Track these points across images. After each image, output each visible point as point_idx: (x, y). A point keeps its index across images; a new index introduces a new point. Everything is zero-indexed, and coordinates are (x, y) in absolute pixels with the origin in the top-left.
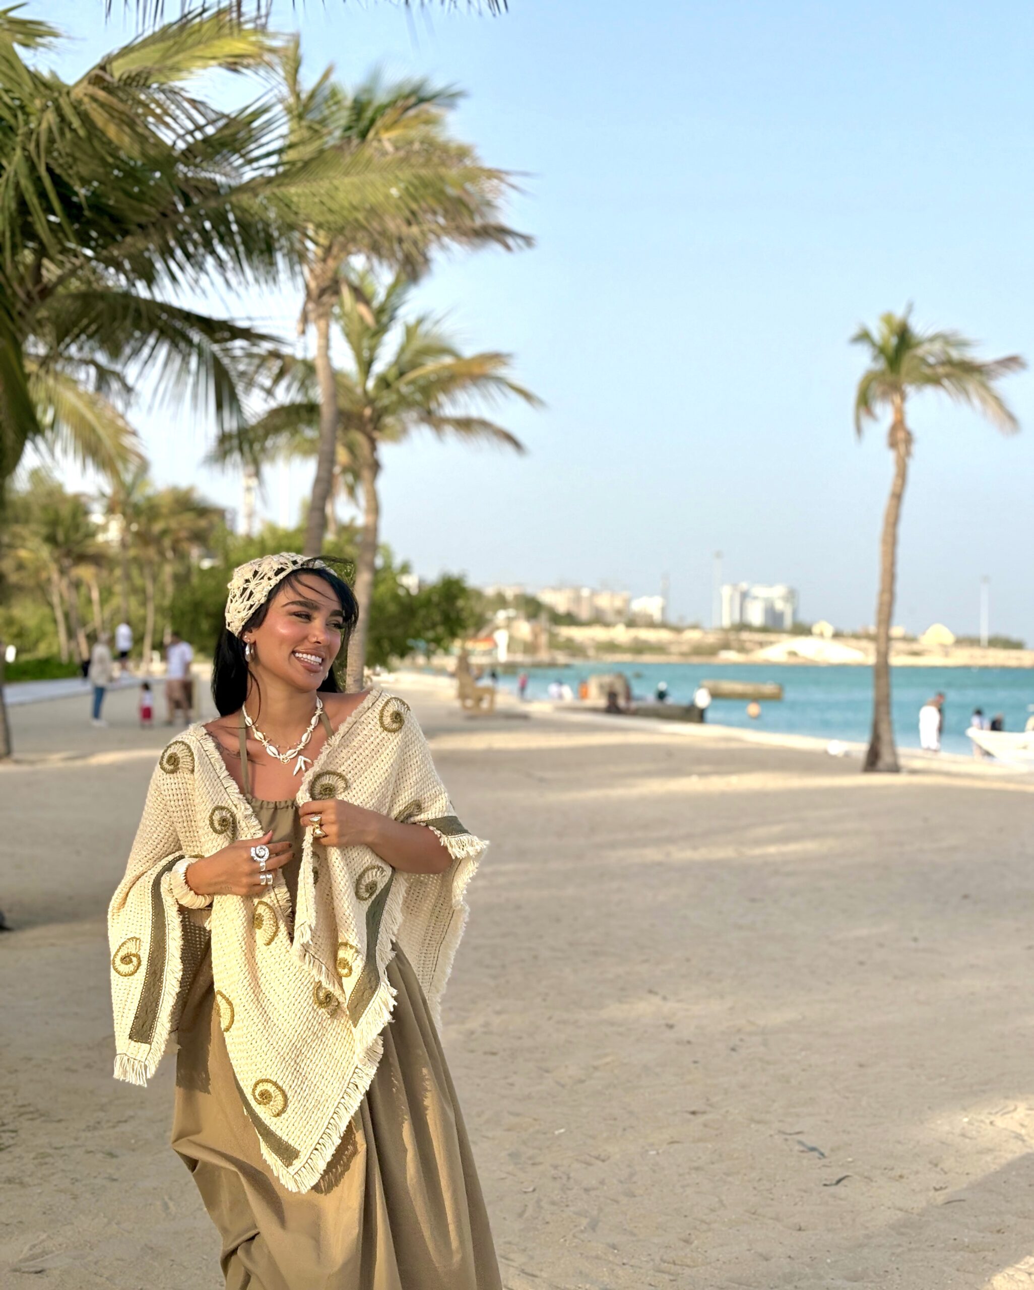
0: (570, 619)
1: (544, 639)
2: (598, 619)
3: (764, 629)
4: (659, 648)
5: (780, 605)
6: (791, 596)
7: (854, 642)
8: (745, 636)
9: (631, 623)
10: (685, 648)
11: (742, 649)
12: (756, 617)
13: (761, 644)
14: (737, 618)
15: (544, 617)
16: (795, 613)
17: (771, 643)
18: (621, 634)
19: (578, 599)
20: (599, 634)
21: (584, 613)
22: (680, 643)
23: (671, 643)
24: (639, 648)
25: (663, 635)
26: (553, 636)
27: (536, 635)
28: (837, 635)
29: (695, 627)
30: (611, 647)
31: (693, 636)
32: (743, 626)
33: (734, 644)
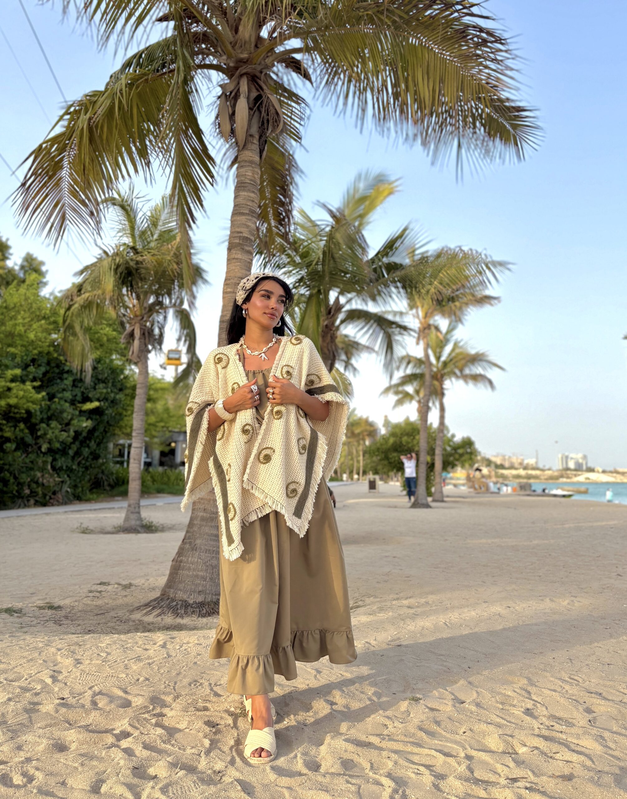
0: (502, 467)
1: (493, 473)
2: (512, 467)
3: (576, 470)
4: (536, 477)
5: (580, 461)
6: (585, 457)
7: (610, 474)
8: (569, 472)
9: (525, 468)
10: (546, 477)
11: (568, 477)
12: (572, 465)
13: (575, 476)
14: (565, 466)
15: (493, 466)
16: (586, 464)
17: (579, 475)
18: (522, 472)
19: (504, 459)
20: (514, 472)
21: (507, 464)
22: (544, 475)
23: (540, 475)
24: (529, 477)
25: (538, 472)
26: (496, 473)
27: (490, 472)
28: (604, 472)
29: (549, 469)
30: (518, 477)
31: (549, 473)
32: (568, 469)
33: (565, 475)
